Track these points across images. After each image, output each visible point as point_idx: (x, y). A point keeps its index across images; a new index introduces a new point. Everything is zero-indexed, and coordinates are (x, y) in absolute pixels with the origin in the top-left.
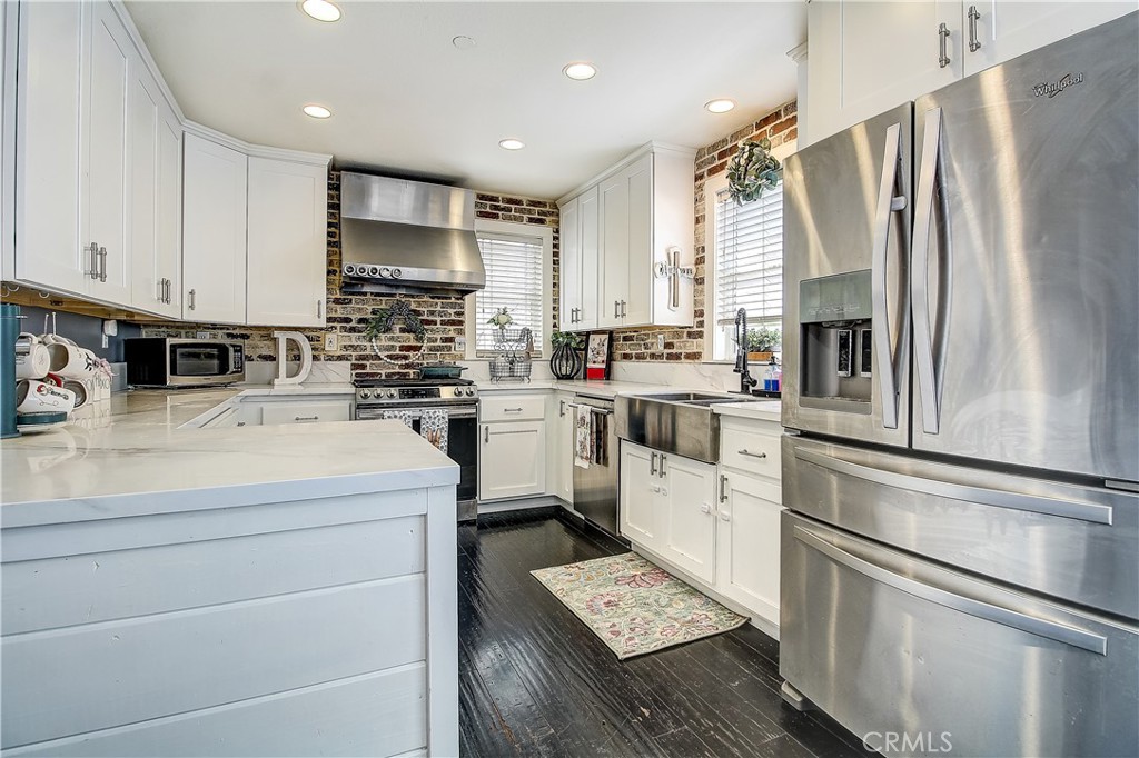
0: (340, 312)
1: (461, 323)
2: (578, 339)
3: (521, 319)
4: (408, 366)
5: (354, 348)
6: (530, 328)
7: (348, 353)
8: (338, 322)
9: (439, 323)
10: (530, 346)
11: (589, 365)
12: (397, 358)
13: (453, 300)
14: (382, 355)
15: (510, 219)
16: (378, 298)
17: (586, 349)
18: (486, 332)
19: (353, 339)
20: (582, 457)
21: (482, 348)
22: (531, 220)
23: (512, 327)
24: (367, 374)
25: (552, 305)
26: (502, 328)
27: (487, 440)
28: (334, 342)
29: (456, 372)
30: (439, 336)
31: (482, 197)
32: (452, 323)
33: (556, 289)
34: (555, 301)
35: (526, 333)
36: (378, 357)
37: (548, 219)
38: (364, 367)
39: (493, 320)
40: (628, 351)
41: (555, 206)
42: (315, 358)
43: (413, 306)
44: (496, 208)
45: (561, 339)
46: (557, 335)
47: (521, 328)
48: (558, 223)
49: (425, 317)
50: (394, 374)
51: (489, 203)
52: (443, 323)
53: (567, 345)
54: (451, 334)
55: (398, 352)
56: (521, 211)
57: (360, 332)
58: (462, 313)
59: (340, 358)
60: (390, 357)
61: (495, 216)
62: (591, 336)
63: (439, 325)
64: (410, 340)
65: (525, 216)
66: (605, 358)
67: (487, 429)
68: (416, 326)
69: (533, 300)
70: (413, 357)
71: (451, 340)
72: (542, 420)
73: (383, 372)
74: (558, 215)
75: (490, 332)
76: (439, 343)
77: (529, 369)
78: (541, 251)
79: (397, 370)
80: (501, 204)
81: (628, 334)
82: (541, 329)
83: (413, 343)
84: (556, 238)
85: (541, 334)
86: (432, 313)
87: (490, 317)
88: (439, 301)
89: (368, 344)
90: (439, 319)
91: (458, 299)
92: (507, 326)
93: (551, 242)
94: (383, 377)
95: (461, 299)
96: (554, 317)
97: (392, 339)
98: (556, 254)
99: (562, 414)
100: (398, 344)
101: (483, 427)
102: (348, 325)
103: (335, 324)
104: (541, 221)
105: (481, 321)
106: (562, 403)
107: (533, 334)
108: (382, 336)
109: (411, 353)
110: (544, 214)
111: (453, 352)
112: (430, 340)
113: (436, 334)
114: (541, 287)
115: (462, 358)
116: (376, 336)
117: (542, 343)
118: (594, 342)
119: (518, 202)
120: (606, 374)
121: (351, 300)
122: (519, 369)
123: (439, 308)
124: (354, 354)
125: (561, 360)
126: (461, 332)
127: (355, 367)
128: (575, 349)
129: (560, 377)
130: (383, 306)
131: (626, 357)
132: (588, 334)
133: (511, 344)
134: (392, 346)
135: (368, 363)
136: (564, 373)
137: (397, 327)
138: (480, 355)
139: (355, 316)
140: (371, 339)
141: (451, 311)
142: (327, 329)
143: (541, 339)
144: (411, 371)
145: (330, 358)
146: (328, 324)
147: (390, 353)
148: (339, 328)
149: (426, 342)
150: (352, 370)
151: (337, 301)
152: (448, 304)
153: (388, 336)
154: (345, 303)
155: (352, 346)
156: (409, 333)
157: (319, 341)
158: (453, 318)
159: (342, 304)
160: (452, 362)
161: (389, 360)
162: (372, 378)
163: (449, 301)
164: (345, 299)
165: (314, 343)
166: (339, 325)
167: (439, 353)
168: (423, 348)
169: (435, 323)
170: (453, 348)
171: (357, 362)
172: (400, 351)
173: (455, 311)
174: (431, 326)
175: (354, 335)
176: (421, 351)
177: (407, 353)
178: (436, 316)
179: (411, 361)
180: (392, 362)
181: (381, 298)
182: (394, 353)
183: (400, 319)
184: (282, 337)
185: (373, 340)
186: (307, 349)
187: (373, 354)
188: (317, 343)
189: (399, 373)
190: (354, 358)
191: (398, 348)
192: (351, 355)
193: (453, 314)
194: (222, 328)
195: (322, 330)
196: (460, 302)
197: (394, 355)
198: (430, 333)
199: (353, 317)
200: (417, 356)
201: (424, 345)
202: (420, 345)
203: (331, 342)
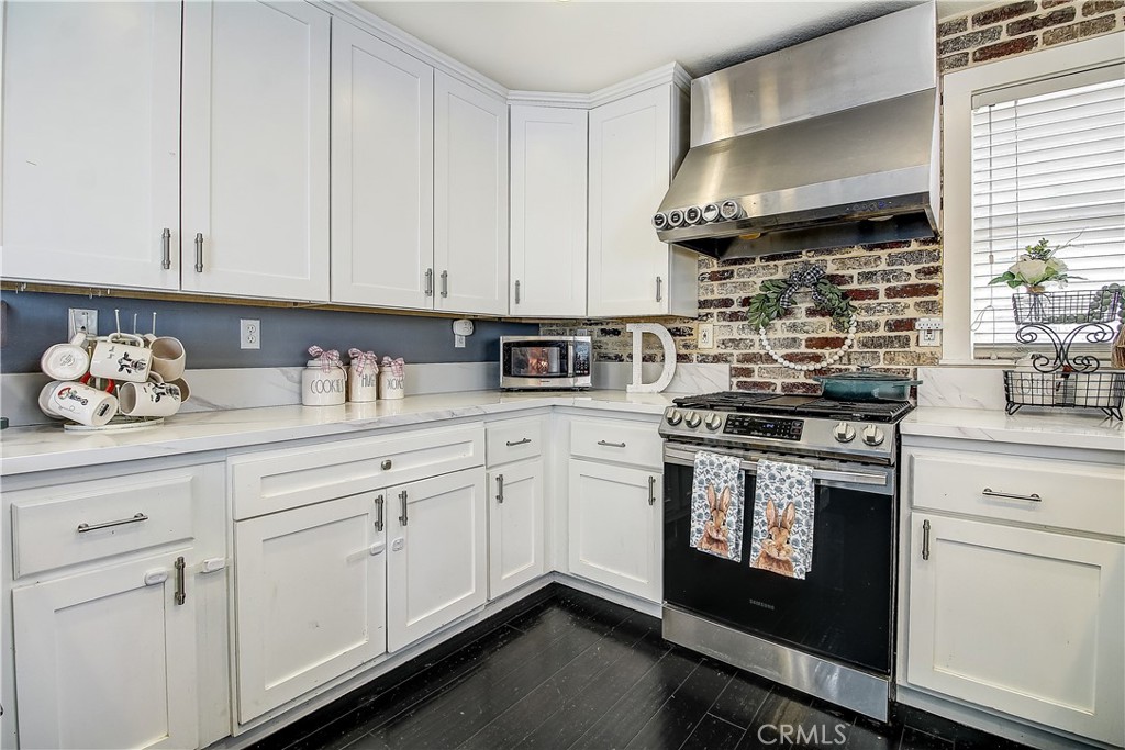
0: (717, 291)
1: (933, 290)
4: (819, 373)
5: (736, 343)
7: (729, 351)
8: (716, 307)
9: (882, 294)
12: (801, 358)
13: (914, 246)
14: (777, 354)
16: (772, 263)
18: (998, 305)
19: (735, 330)
21: (988, 339)
23: (1066, 288)
24: (755, 384)
26: (1035, 289)
28: (710, 335)
30: (882, 319)
32: (913, 291)
35: (1112, 299)
36: (769, 358)
38: (749, 372)
39: (1011, 278)
42: (681, 358)
43: (831, 269)
47: (1096, 288)
49: (854, 286)
50: (794, 385)
52: (891, 293)
54: (910, 314)
55: (803, 349)
57: (745, 319)
58: (935, 271)
59: (717, 359)
60: (790, 358)
63: (882, 298)
64: (825, 327)
68: (836, 301)
70: (830, 357)
71: (909, 324)
73: (779, 382)
76: (882, 332)
79: (802, 379)
83: (831, 333)
86: (868, 276)
88: (883, 254)
89: (756, 338)
90: (882, 287)
91: (926, 243)
92: (1051, 287)
97: (793, 327)
100: (803, 337)
101: (918, 520)
102: (728, 310)
103: (711, 310)
105: (982, 281)
108: (778, 323)
109: (826, 352)
111: (912, 347)
112: (861, 327)
115: (933, 360)
116: (765, 325)
121: (732, 272)
123: (883, 266)
124: (736, 352)
126: (932, 308)
127: (736, 372)
130: (780, 275)
134: (794, 339)
135: (755, 367)
137: (803, 306)
138: (985, 353)
139: (737, 296)
140: (757, 330)
141: (911, 268)
142: (700, 318)
145: (704, 359)
146: (700, 310)
147: (790, 351)
148: (715, 315)
149: (853, 329)
150: (732, 376)
151: (714, 277)
152: (903, 255)
153: (788, 322)
154: (725, 279)
155: (732, 341)
156: (823, 316)
157: (689, 335)
158: (914, 281)
159: (721, 279)
160: (911, 368)
161: (786, 363)
162: (760, 391)
163: (906, 249)
164: (724, 272)
165: (683, 338)
166: (715, 311)
167: (881, 352)
168: (848, 342)
169: (874, 294)
170: (913, 342)
171: (740, 365)
172: (807, 347)
173: (919, 267)
174: (867, 301)
175: (736, 325)
176: (845, 347)
177: (819, 351)
178: (877, 282)
179: (824, 364)
180: (792, 365)
181: (776, 262)
182: (796, 351)
183: (806, 294)
184: (637, 331)
185: (762, 331)
186: (670, 346)
187: (762, 352)
188: (687, 337)
189: (804, 385)
190: (735, 358)
191: (804, 343)
192: (732, 355)
193: (913, 274)
194: (597, 324)
195: (693, 319)
196: (931, 247)
197: (797, 355)
198: (863, 313)
199: (734, 297)
200: (836, 357)
201: (851, 336)
202: (842, 336)
203: (705, 336)
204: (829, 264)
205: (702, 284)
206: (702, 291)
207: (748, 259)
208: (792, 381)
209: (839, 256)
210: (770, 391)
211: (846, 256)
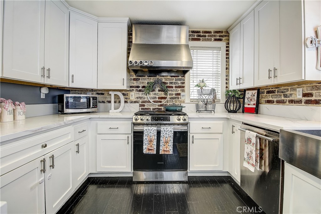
0: (135, 84)
1: (183, 87)
2: (240, 93)
3: (210, 85)
4: (161, 105)
6: (215, 88)
7: (139, 100)
8: (135, 88)
9: (174, 87)
10: (215, 97)
11: (246, 106)
12: (157, 102)
13: (180, 77)
14: (151, 101)
15: (206, 40)
16: (150, 78)
17: (244, 98)
18: (194, 91)
19: (140, 94)
20: (248, 163)
21: (193, 98)
22: (216, 40)
23: (206, 88)
24: (146, 109)
25: (225, 78)
26: (202, 89)
27: (193, 143)
28: (133, 95)
29: (180, 108)
30: (174, 93)
31: (193, 32)
32: (180, 87)
33: (228, 70)
34: (227, 76)
35: (213, 91)
36: (149, 102)
37: (224, 38)
39: (197, 85)
40: (271, 99)
41: (227, 32)
42: (126, 102)
43: (163, 81)
44: (199, 36)
45: (230, 93)
46: (228, 91)
47: (211, 88)
48: (229, 40)
49: (168, 85)
50: (155, 108)
51: (196, 34)
52: (176, 87)
53: (234, 96)
54: (179, 92)
55: (157, 100)
56: (211, 36)
57: (143, 91)
58: (184, 83)
59: (135, 102)
60: (154, 102)
61: (199, 40)
62: (247, 92)
63: (174, 88)
64: (162, 94)
65: (213, 38)
66: (255, 102)
67: (193, 137)
68: (164, 89)
69: (216, 75)
71: (179, 94)
72: (221, 133)
73: (152, 108)
74: (229, 36)
75: (196, 91)
76: (174, 96)
77: (214, 107)
78: (220, 54)
79: (157, 107)
80: (202, 34)
81: (271, 89)
82: (220, 89)
83: (164, 96)
84: (227, 47)
85: (220, 91)
86: (171, 83)
87: (196, 84)
88: (174, 78)
89: (146, 96)
90: (174, 86)
91: (182, 77)
92: (204, 88)
93: (225, 49)
94: (152, 110)
95: (184, 77)
96: (227, 83)
97: (155, 94)
98: (227, 54)
99: (233, 132)
100: (157, 96)
101: (191, 135)
102: (138, 89)
103: (134, 89)
104: (220, 40)
105: (192, 86)
106: (233, 126)
107: (216, 91)
108: (151, 93)
109: (163, 100)
110: (222, 36)
111: (180, 99)
112: (170, 94)
113: (172, 92)
114: (220, 70)
115: (184, 102)
116: (149, 93)
117: (221, 96)
118: (249, 94)
119: (209, 32)
120: (256, 111)
121: (139, 79)
122: (210, 107)
123: (174, 81)
124: (140, 100)
125: (230, 104)
126: (183, 91)
127: (141, 106)
128: (238, 98)
129: (230, 112)
130: (152, 81)
131: (269, 102)
132: (245, 91)
133: (206, 96)
134: (155, 97)
135: (146, 104)
136: (232, 109)
137: (157, 89)
138: (192, 101)
139: (141, 85)
140: (146, 95)
142: (130, 91)
143: (220, 94)
144: (163, 108)
145: (132, 102)
146: (130, 89)
147: (154, 100)
148: (135, 90)
149: (168, 95)
150: (139, 107)
151: (134, 79)
152: (178, 79)
153: (154, 93)
154: (137, 80)
155: (140, 97)
156: (162, 92)
157: (127, 95)
158: (180, 85)
159: (136, 80)
160: (180, 104)
161: (154, 103)
162: (147, 110)
163: (178, 78)
164: (137, 79)
165: (125, 96)
166: (135, 89)
167: (174, 100)
168: (167, 98)
169: (172, 87)
170: (180, 98)
171: (142, 104)
172: (158, 99)
173: (181, 82)
174: (171, 89)
175: (141, 93)
176: (167, 99)
177: (161, 100)
178: (173, 84)
179: (162, 103)
180: (155, 103)
181: (151, 77)
182: (156, 100)
183: (158, 86)
184: (113, 94)
185: (148, 95)
186: (122, 98)
187: (148, 100)
188: (127, 96)
189: (158, 108)
190: (140, 102)
191: (157, 98)
192: (139, 101)
193: (180, 83)
194: (95, 91)
195: (128, 91)
196: (183, 78)
197: (156, 101)
198: (170, 91)
199: (140, 85)
200: (165, 102)
201: (168, 96)
202: (166, 96)
203: (132, 96)
204: (163, 79)
205: (131, 81)
206: (131, 83)
207: (144, 76)
208: (155, 107)
209: (165, 78)
210: (150, 110)
211: (167, 78)
